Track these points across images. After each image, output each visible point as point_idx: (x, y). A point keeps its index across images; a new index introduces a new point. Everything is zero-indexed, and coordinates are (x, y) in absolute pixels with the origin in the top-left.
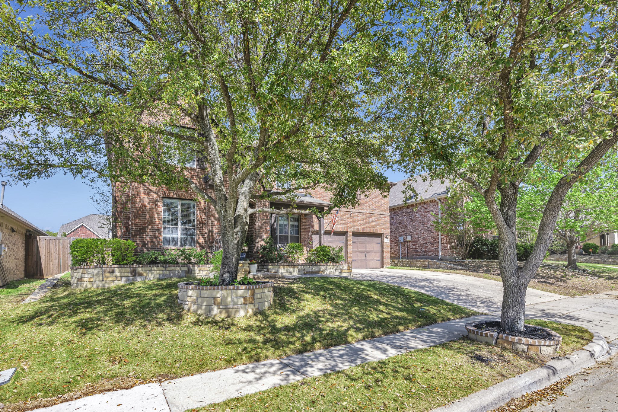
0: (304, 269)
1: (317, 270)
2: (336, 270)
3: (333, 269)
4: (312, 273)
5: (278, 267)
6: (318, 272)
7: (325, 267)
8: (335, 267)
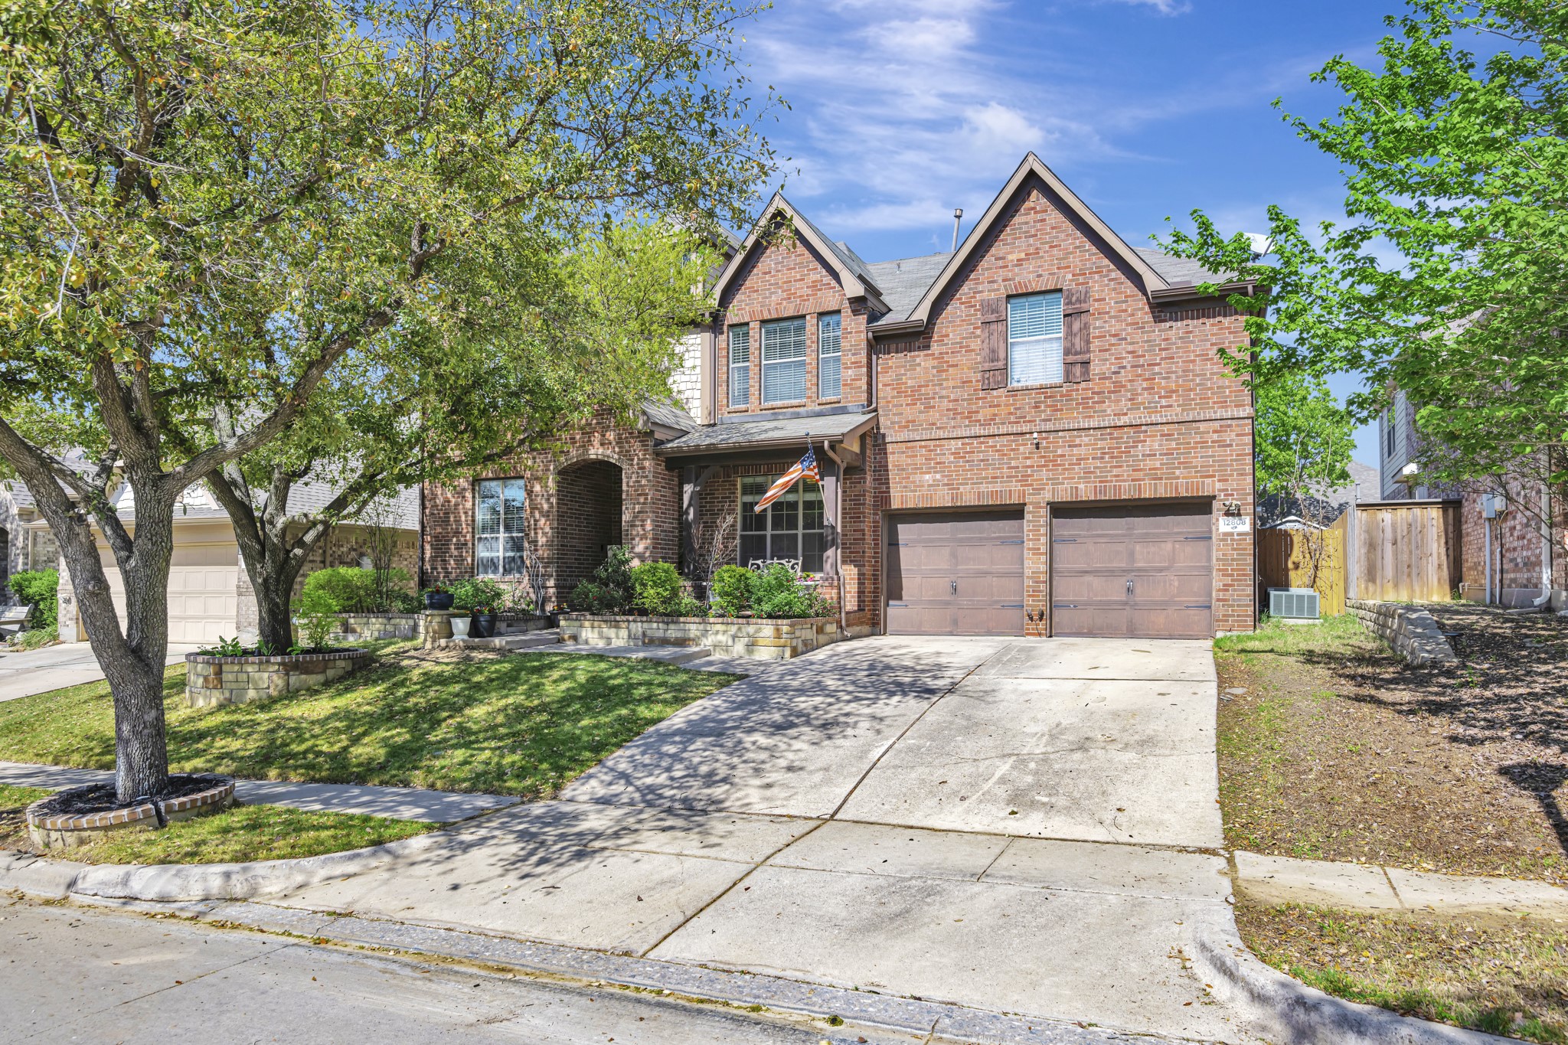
0: (644, 634)
1: (679, 635)
2: (734, 637)
3: (725, 632)
4: (664, 642)
5: (577, 623)
6: (682, 642)
7: (701, 627)
8: (733, 629)
